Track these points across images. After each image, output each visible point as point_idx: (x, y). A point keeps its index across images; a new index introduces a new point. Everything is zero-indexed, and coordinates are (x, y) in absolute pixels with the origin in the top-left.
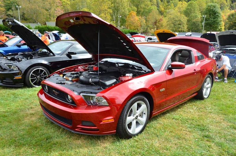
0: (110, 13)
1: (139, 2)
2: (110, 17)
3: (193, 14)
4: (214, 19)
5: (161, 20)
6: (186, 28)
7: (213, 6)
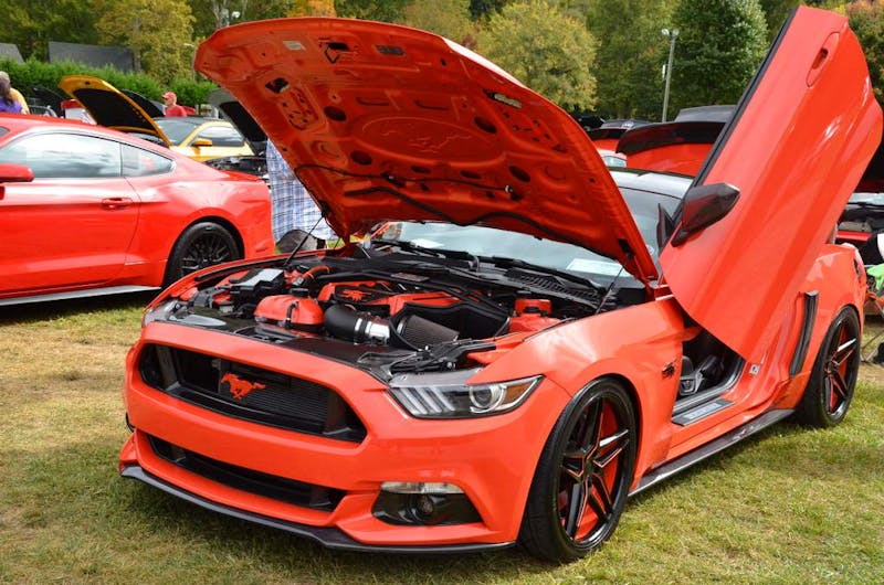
2: (186, 15)
4: (721, 48)
6: (590, 91)
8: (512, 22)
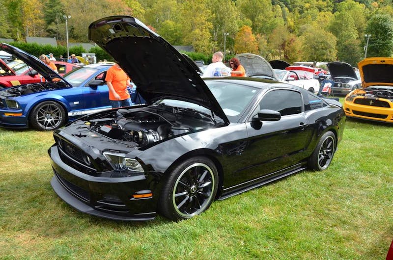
0: (209, 28)
1: (256, 12)
2: (209, 35)
3: (345, 33)
4: (383, 40)
5: (292, 40)
7: (383, 20)
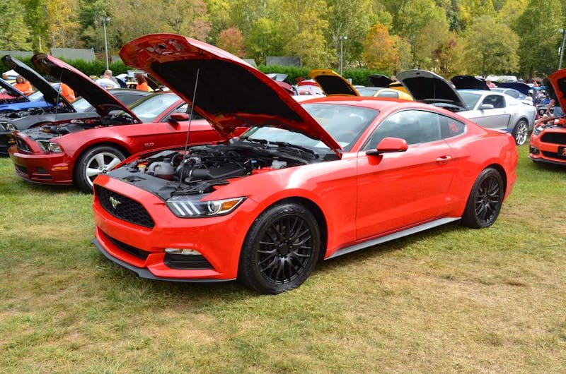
0: (323, 29)
2: (322, 40)
5: (452, 43)
6: (516, 63)
8: (476, 32)
